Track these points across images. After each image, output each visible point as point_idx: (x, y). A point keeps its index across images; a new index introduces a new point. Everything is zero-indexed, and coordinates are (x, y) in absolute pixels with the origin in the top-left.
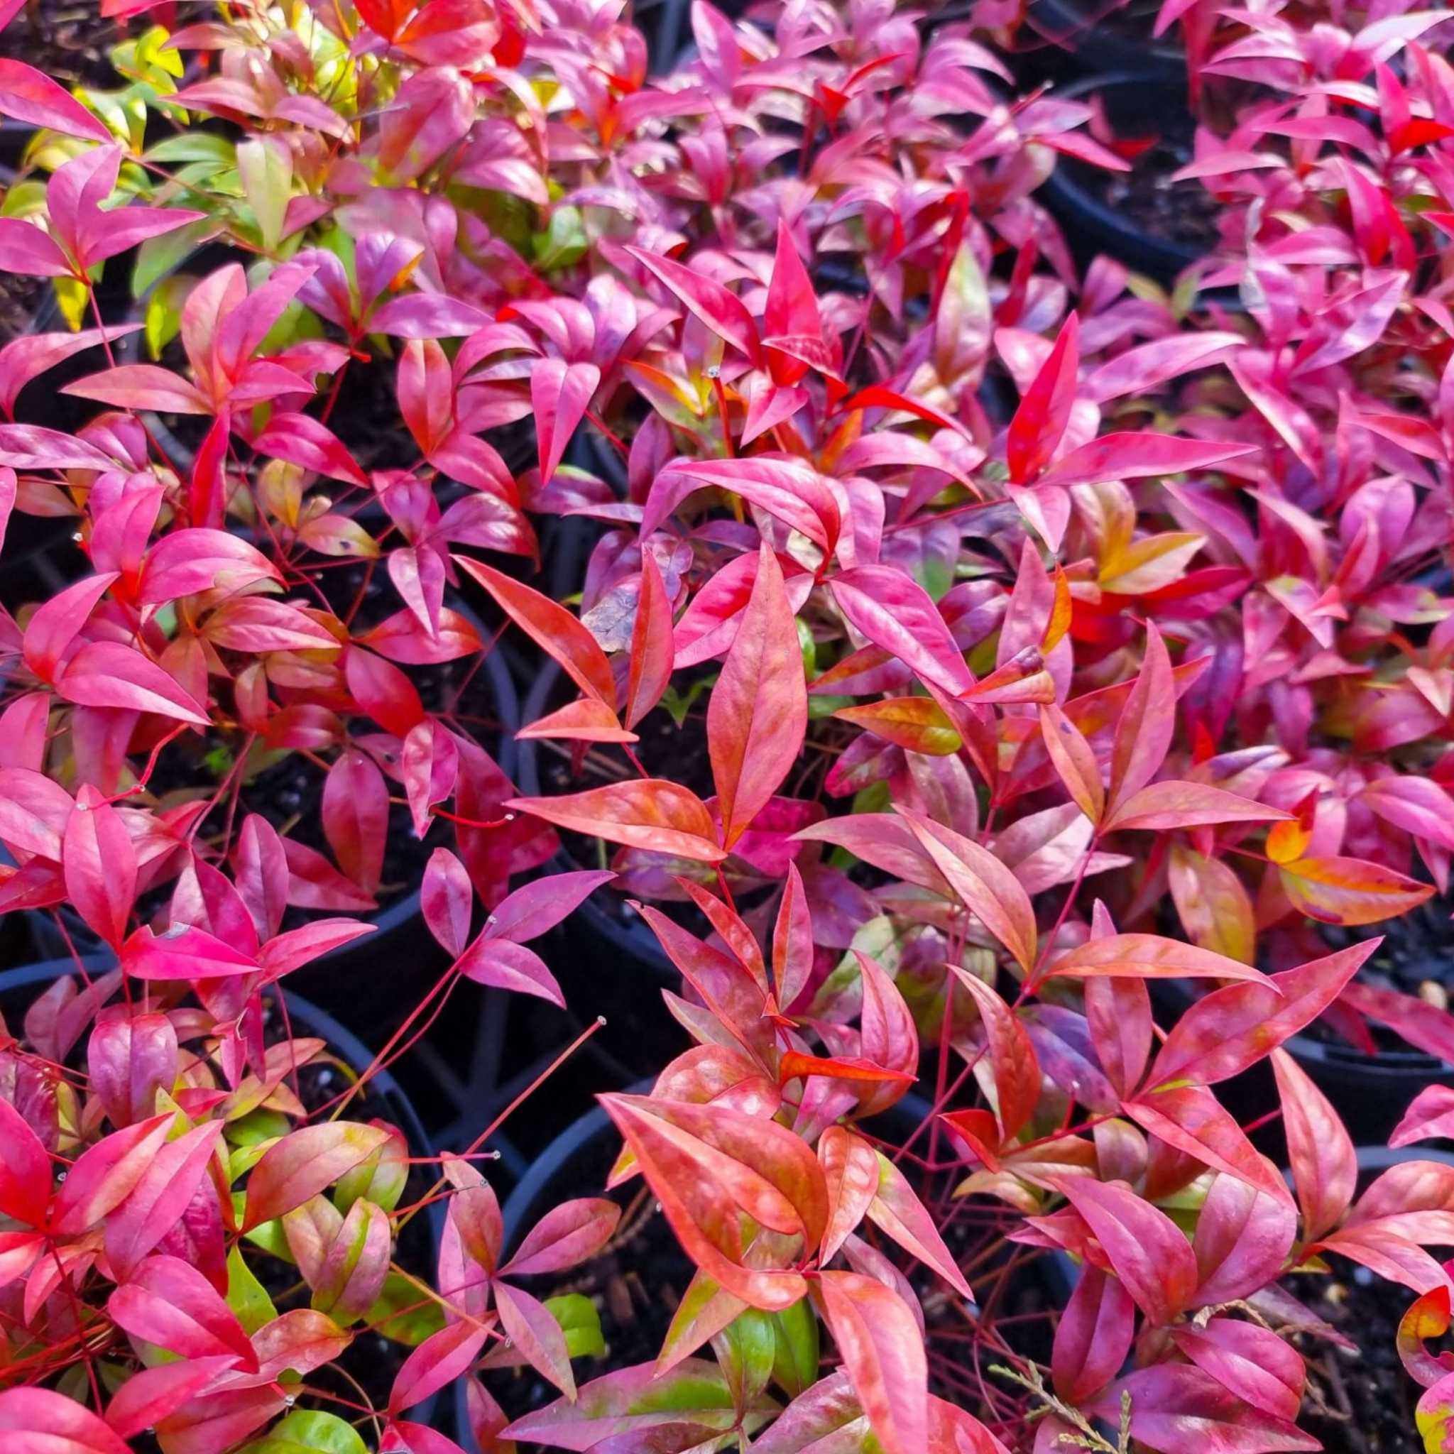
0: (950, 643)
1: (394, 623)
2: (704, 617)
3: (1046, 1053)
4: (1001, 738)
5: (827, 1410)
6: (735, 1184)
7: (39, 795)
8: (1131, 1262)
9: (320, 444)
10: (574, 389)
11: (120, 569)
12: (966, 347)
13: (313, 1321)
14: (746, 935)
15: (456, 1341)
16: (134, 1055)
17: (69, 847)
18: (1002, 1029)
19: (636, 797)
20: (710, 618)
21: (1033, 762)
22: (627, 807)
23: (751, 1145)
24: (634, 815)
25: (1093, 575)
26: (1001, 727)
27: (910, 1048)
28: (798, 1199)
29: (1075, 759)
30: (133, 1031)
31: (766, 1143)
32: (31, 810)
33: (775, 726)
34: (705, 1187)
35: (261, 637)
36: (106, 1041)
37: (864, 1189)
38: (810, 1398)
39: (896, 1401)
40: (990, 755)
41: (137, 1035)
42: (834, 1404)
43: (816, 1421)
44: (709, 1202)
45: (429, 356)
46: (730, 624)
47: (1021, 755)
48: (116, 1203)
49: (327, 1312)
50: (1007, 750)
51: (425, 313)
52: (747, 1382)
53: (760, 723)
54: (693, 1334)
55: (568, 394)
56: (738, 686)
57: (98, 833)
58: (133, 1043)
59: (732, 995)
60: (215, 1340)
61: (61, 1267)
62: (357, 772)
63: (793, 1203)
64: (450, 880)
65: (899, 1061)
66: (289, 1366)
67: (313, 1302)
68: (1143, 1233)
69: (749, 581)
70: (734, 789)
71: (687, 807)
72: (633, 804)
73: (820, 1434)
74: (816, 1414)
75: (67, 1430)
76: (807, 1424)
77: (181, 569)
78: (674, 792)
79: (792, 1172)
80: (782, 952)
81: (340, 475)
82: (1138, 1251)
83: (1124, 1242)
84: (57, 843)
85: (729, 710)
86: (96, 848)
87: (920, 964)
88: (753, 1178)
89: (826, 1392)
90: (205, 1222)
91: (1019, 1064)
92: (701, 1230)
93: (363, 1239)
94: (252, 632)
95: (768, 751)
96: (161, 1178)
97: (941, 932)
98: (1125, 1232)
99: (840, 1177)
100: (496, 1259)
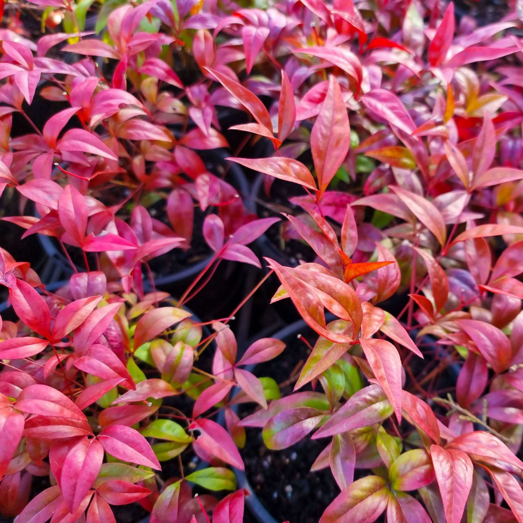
0: (407, 116)
1: (192, 134)
2: (308, 103)
3: (452, 285)
4: (430, 163)
5: (365, 400)
6: (323, 299)
7: (49, 187)
8: (485, 346)
9: (164, 69)
10: (259, 35)
11: (82, 106)
12: (415, 40)
13: (162, 384)
14: (330, 229)
15: (219, 389)
16: (89, 284)
17: (61, 204)
18: (433, 267)
19: (282, 164)
20: (311, 104)
21: (443, 170)
22: (277, 166)
23: (329, 286)
24: (281, 170)
25: (465, 106)
26: (430, 159)
27: (397, 274)
28: (350, 310)
29: (458, 162)
30: (88, 277)
31: (335, 286)
32: (47, 192)
33: (338, 142)
34: (309, 295)
35: (139, 134)
36: (77, 279)
37: (379, 321)
38: (358, 395)
39: (389, 375)
40: (426, 167)
41: (90, 277)
42: (368, 397)
43: (361, 404)
44: (311, 301)
45: (206, 38)
46: (319, 105)
47: (438, 169)
48: (77, 326)
49: (169, 382)
50: (433, 167)
51: (203, 20)
52: (334, 395)
53: (333, 142)
54: (311, 374)
55: (256, 38)
56: (323, 127)
57: (73, 200)
58: (88, 280)
59: (325, 250)
60: (117, 374)
61: (59, 360)
62: (181, 196)
63: (348, 311)
64: (215, 224)
65: (393, 278)
66: (151, 396)
67: (163, 377)
68: (490, 336)
69: (326, 90)
70: (323, 167)
71: (303, 171)
72: (280, 166)
73: (362, 408)
74: (361, 401)
75: (53, 399)
76: (357, 405)
77: (105, 103)
78: (297, 164)
79: (346, 298)
80: (345, 237)
81: (172, 82)
82: (488, 342)
83: (482, 339)
84: (56, 204)
85: (319, 136)
86: (72, 205)
87: (402, 255)
88: (330, 298)
89: (365, 393)
90: (116, 341)
91: (441, 281)
92: (308, 312)
93: (181, 354)
94: (136, 133)
95: (335, 153)
96: (96, 320)
97: (411, 242)
98: (483, 336)
99: (370, 317)
100: (234, 359)
